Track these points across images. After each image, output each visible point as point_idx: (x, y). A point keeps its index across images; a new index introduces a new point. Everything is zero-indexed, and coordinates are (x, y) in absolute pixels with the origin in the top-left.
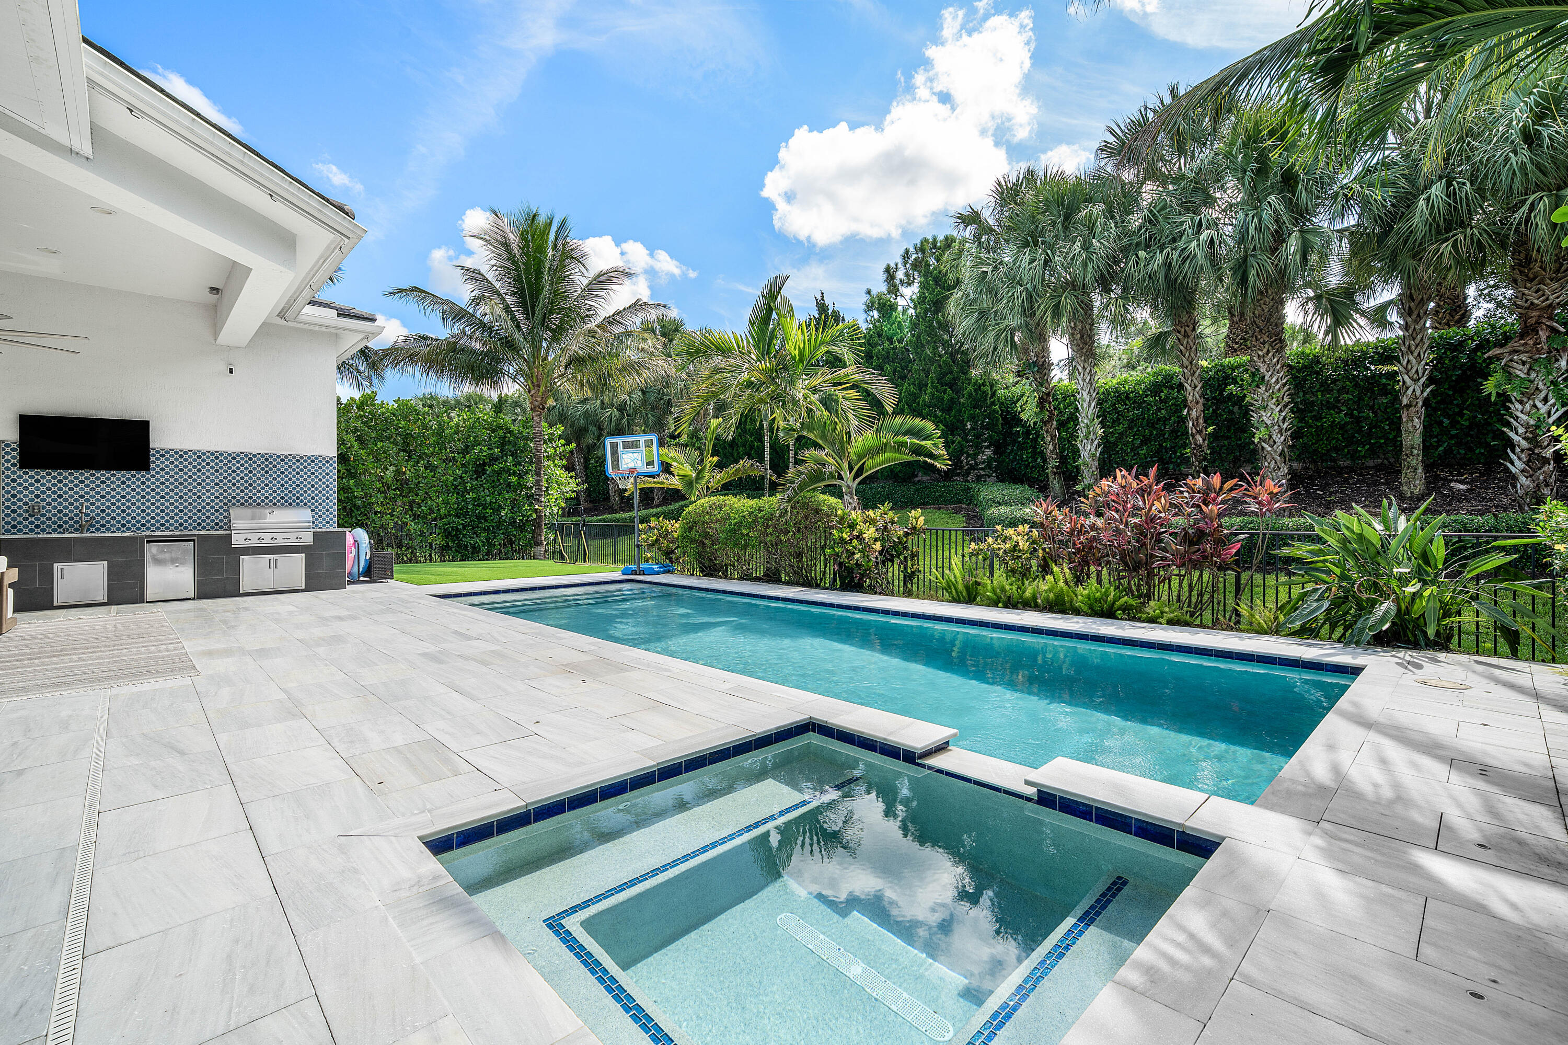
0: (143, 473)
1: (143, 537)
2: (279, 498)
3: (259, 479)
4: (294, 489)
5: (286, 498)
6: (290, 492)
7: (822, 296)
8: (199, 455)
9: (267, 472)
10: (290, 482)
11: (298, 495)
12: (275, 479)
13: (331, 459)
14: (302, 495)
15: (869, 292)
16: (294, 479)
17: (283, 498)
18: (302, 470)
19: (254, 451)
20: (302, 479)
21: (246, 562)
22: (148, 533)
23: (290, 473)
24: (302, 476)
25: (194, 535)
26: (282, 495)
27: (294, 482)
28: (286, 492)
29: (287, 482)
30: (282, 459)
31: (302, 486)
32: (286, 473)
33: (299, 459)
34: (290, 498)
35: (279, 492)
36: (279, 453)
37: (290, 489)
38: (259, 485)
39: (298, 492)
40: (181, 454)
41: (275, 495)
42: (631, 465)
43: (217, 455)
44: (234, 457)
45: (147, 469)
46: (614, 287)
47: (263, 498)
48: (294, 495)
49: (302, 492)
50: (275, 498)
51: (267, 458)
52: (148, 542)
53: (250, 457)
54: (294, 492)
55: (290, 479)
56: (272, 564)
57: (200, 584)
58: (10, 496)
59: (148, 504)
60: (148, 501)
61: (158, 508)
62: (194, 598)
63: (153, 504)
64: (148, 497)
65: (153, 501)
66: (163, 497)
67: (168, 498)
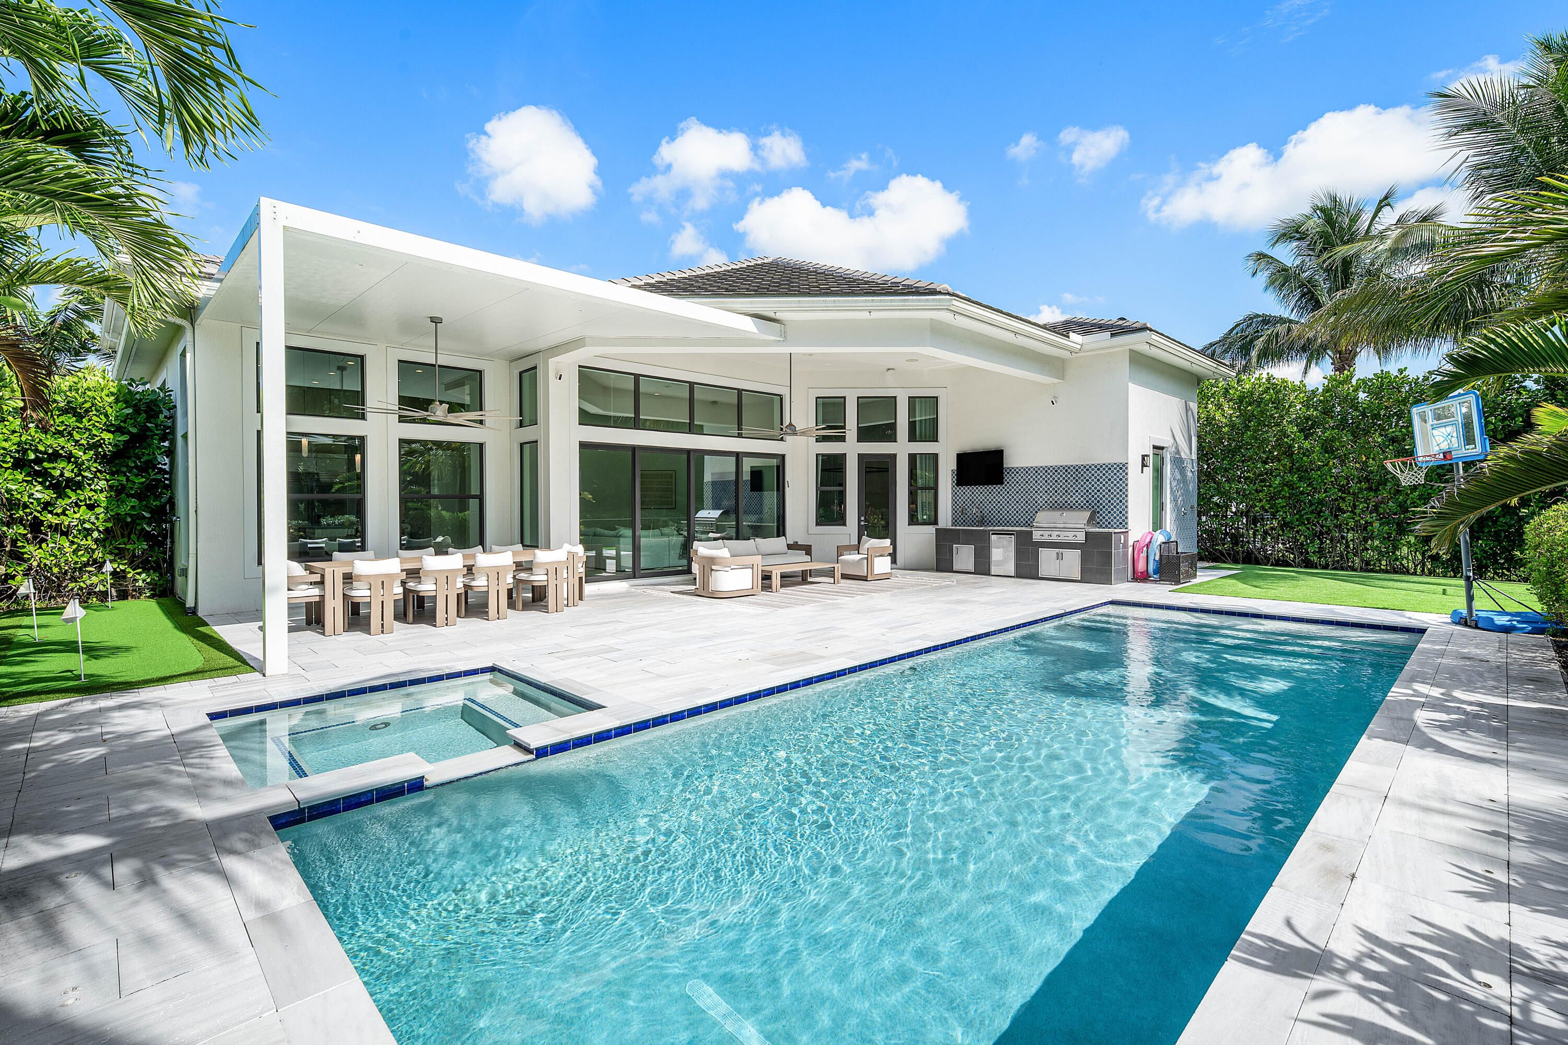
0: (999, 485)
2: (1085, 501)
3: (1071, 486)
5: (1090, 502)
6: (1093, 497)
8: (1036, 470)
9: (1077, 480)
10: (1093, 488)
11: (1098, 499)
12: (1082, 486)
13: (1124, 466)
14: (1101, 499)
17: (1088, 501)
18: (1101, 477)
19: (1069, 464)
20: (1101, 485)
21: (1044, 553)
23: (1093, 480)
24: (1101, 483)
25: (1014, 531)
26: (1087, 499)
27: (1096, 488)
28: (1090, 497)
29: (1090, 489)
30: (1087, 468)
31: (1101, 491)
33: (1099, 467)
34: (1093, 502)
35: (1085, 497)
36: (1085, 464)
37: (1093, 494)
38: (1072, 491)
39: (1098, 496)
40: (1027, 470)
41: (1082, 499)
42: (1444, 446)
43: (1046, 469)
44: (1056, 469)
45: (1002, 483)
47: (1074, 502)
48: (1095, 499)
49: (1101, 496)
50: (1082, 502)
51: (1077, 468)
52: (993, 534)
53: (1066, 469)
54: (1095, 496)
55: (1093, 486)
56: (1060, 557)
57: (1017, 566)
58: (954, 502)
59: (1010, 507)
60: (1010, 505)
61: (1015, 510)
62: (1013, 577)
63: (1013, 507)
64: (1010, 502)
65: (1013, 505)
66: (1017, 502)
67: (1020, 502)
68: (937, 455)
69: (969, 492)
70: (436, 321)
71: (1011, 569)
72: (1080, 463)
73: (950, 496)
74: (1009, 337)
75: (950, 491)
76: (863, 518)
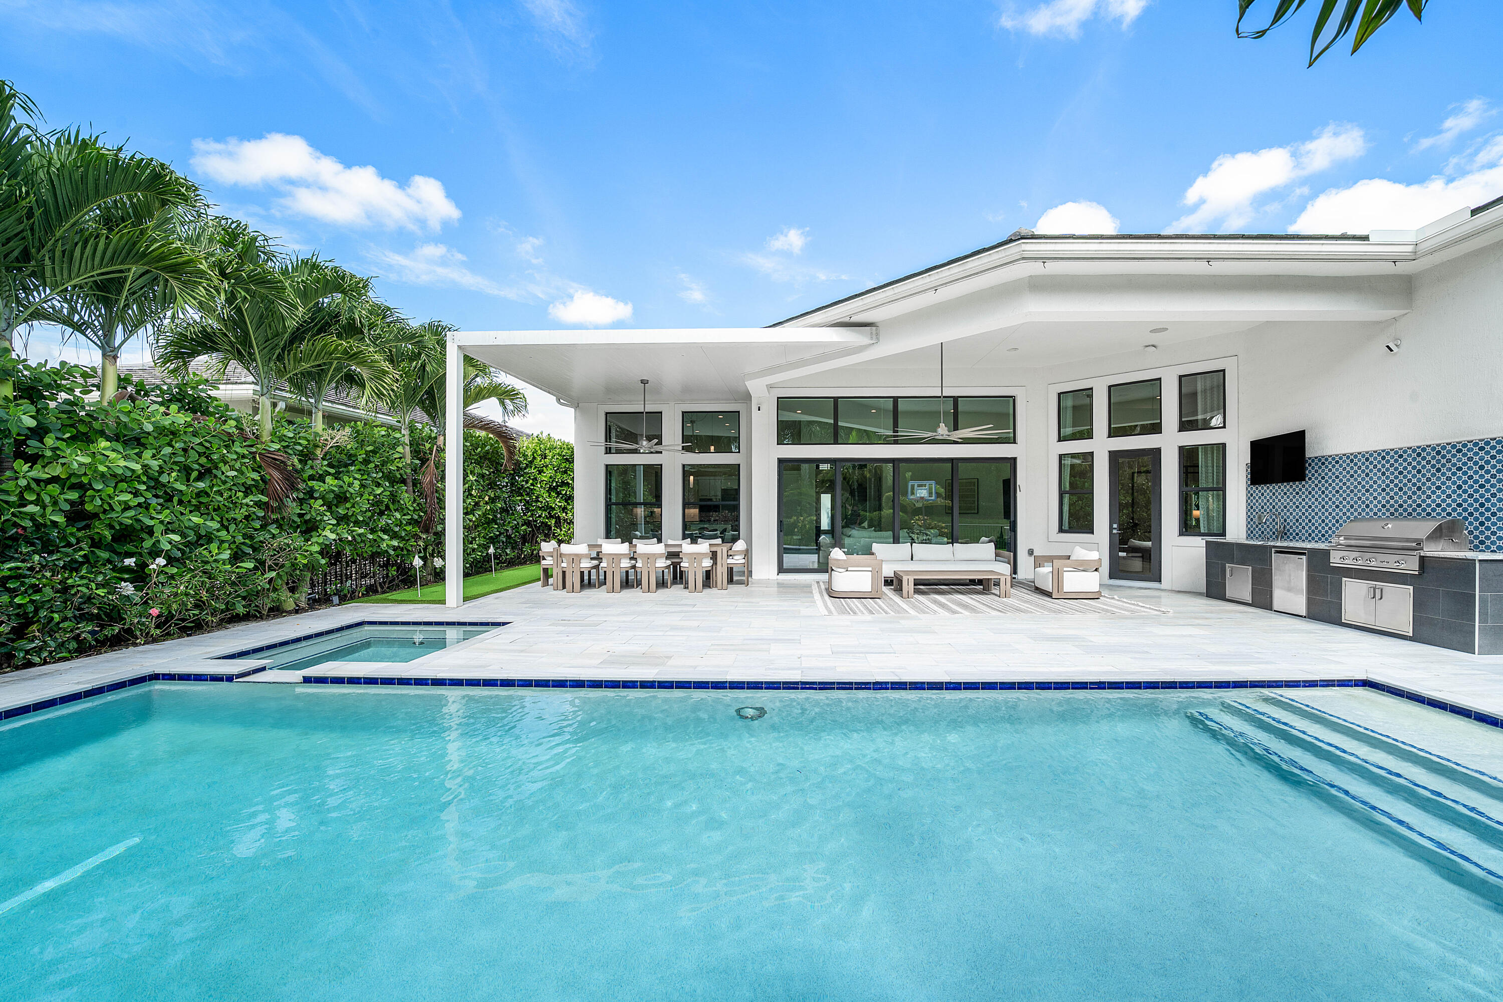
1: (1272, 547)
2: (1454, 505)
3: (1429, 480)
4: (1476, 491)
5: (1465, 505)
6: (1471, 496)
8: (1367, 457)
9: (1438, 470)
10: (1470, 482)
11: (1482, 500)
12: (1449, 479)
14: (1488, 500)
16: (1476, 477)
17: (1460, 505)
18: (1487, 462)
19: (1424, 443)
20: (1488, 476)
23: (1470, 468)
24: (1488, 472)
25: (1305, 549)
26: (1459, 501)
27: (1476, 482)
28: (1465, 496)
29: (1465, 482)
30: (1459, 448)
31: (1488, 486)
32: (1465, 468)
34: (1471, 505)
35: (1454, 496)
37: (1471, 491)
38: (1429, 488)
39: (1482, 496)
40: (1351, 458)
41: (1449, 501)
43: (1383, 455)
44: (1400, 454)
45: (1302, 480)
47: (1433, 505)
48: (1476, 500)
49: (1488, 495)
50: (1449, 505)
52: (1277, 552)
53: (1419, 452)
54: (1476, 496)
55: (1470, 477)
56: (1376, 595)
57: (1310, 602)
58: (1250, 507)
59: (1327, 514)
60: (1327, 510)
61: (1334, 518)
62: (1305, 617)
63: (1330, 514)
64: (1327, 507)
65: (1330, 510)
66: (1337, 507)
67: (1341, 507)
68: (1224, 445)
69: (1267, 491)
70: (645, 382)
71: (1300, 604)
72: (1444, 441)
73: (1244, 498)
74: (1201, 268)
75: (1244, 492)
76: (1115, 526)
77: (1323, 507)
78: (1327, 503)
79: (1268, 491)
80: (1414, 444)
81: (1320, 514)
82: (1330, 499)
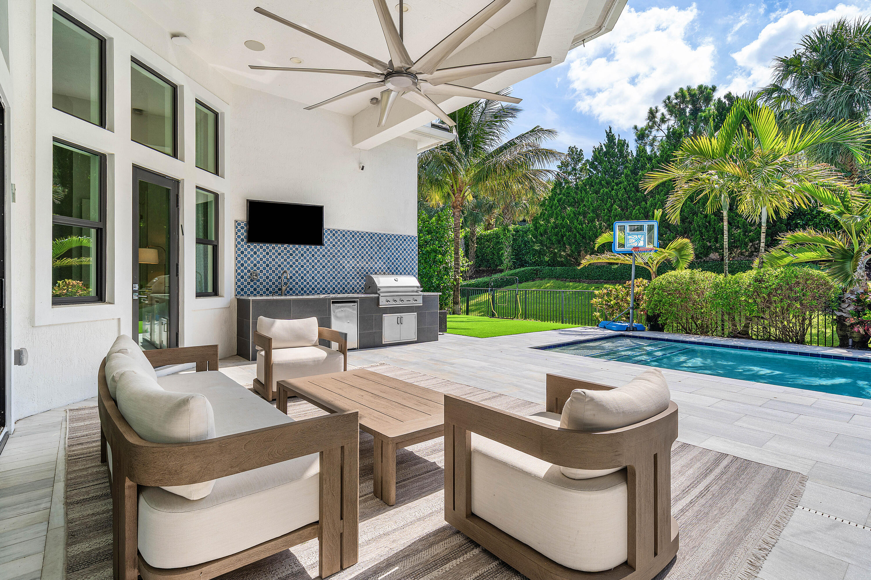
0: (318, 247)
1: (330, 299)
3: (376, 253)
7: (610, 130)
9: (380, 248)
12: (384, 253)
13: (415, 238)
14: (399, 266)
15: (636, 128)
17: (389, 268)
18: (399, 247)
19: (374, 231)
20: (399, 254)
22: (333, 296)
23: (393, 249)
24: (399, 252)
26: (388, 266)
27: (395, 256)
29: (391, 256)
31: (399, 259)
32: (391, 249)
34: (393, 269)
36: (387, 233)
37: (393, 261)
38: (376, 258)
41: (385, 266)
42: (635, 244)
46: (510, 119)
47: (378, 268)
48: (395, 266)
49: (399, 264)
50: (385, 268)
52: (333, 302)
54: (395, 264)
55: (393, 254)
56: (400, 321)
57: (361, 336)
58: (240, 265)
59: (316, 272)
60: (316, 269)
61: (321, 275)
62: (357, 349)
63: (319, 272)
64: (316, 267)
65: (319, 269)
66: (324, 267)
67: (326, 267)
68: (219, 196)
73: (234, 256)
75: (233, 249)
77: (313, 267)
78: (316, 264)
79: (261, 250)
80: (370, 231)
81: (310, 272)
82: (318, 261)
